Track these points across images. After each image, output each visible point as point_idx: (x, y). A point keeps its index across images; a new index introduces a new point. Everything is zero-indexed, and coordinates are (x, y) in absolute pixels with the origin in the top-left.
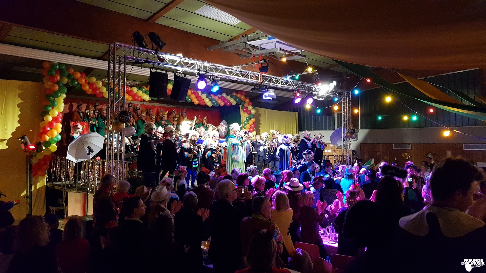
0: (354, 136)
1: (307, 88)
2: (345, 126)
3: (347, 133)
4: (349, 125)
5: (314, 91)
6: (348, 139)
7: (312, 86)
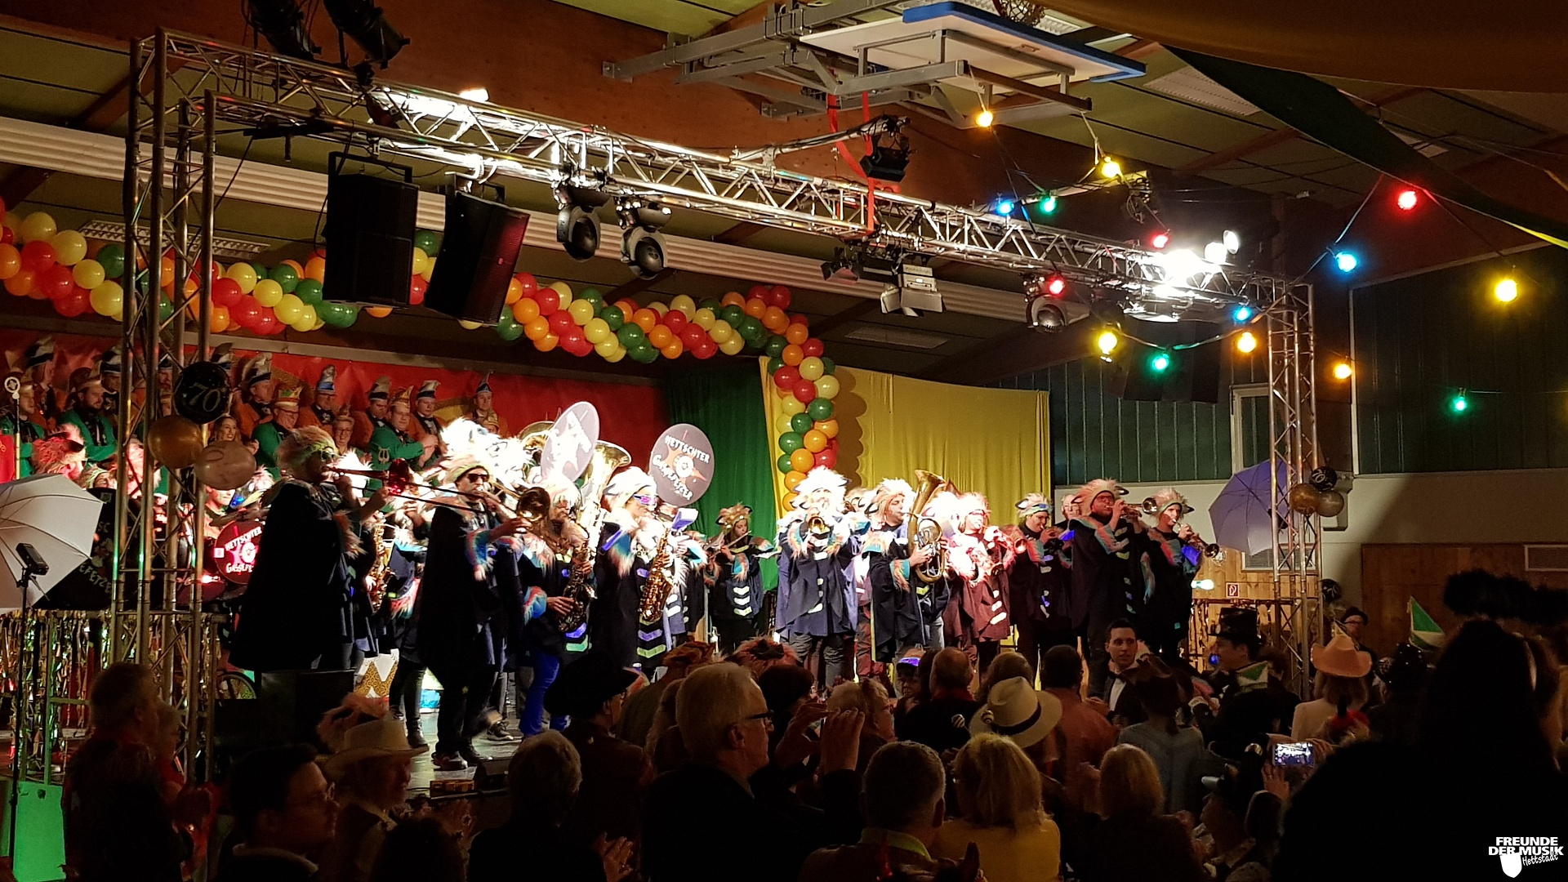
0: (1329, 501)
1: (1094, 264)
2: (1283, 452)
3: (1295, 489)
4: (1306, 448)
5: (1132, 280)
6: (1299, 518)
7: (1120, 256)
